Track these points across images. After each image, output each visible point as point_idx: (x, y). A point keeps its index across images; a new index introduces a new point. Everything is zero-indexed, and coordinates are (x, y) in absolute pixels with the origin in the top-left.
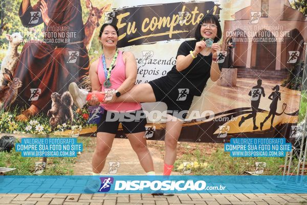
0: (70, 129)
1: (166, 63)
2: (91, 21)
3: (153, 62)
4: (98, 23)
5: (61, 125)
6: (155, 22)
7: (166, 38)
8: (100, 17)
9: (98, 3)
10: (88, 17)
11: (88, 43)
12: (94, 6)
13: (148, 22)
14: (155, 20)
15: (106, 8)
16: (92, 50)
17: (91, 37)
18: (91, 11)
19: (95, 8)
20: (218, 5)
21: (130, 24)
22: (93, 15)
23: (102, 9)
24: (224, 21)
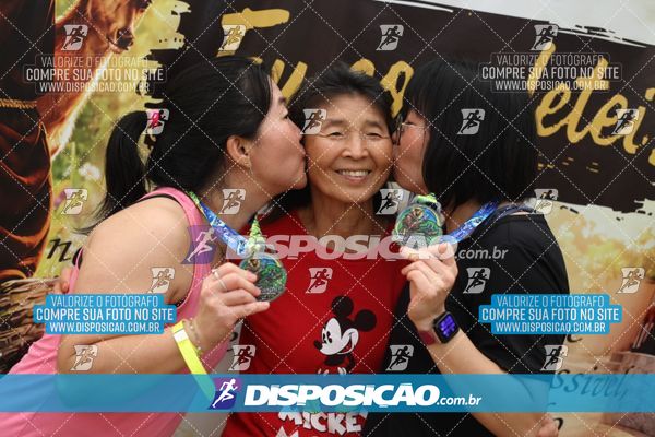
4: (126, 30)
11: (57, 118)
16: (73, 159)
21: (279, 66)
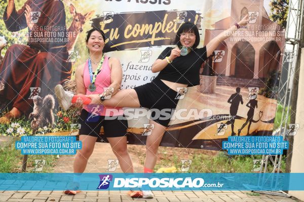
0: (51, 132)
1: (148, 68)
2: (74, 26)
3: (134, 67)
4: (81, 28)
5: (42, 128)
6: (137, 29)
7: (148, 44)
8: (83, 23)
9: (82, 9)
10: (71, 22)
11: (70, 48)
12: (77, 12)
13: (131, 29)
14: (137, 27)
15: (90, 14)
17: (74, 41)
18: (75, 16)
19: (79, 14)
20: (199, 14)
21: (113, 30)
22: (77, 21)
23: (85, 15)
24: (205, 30)
